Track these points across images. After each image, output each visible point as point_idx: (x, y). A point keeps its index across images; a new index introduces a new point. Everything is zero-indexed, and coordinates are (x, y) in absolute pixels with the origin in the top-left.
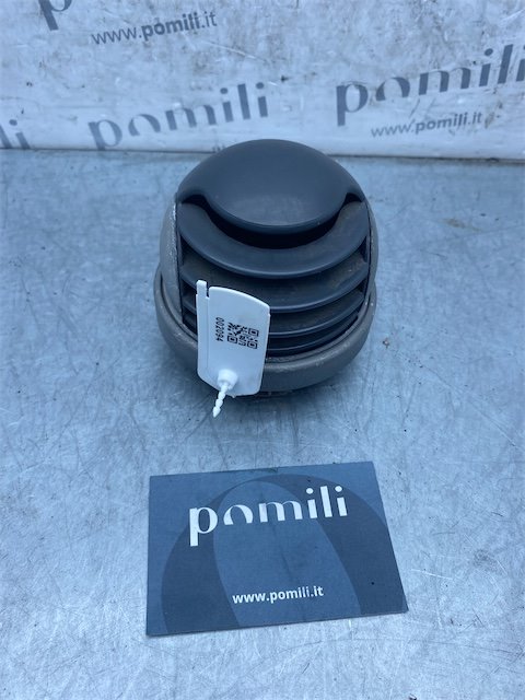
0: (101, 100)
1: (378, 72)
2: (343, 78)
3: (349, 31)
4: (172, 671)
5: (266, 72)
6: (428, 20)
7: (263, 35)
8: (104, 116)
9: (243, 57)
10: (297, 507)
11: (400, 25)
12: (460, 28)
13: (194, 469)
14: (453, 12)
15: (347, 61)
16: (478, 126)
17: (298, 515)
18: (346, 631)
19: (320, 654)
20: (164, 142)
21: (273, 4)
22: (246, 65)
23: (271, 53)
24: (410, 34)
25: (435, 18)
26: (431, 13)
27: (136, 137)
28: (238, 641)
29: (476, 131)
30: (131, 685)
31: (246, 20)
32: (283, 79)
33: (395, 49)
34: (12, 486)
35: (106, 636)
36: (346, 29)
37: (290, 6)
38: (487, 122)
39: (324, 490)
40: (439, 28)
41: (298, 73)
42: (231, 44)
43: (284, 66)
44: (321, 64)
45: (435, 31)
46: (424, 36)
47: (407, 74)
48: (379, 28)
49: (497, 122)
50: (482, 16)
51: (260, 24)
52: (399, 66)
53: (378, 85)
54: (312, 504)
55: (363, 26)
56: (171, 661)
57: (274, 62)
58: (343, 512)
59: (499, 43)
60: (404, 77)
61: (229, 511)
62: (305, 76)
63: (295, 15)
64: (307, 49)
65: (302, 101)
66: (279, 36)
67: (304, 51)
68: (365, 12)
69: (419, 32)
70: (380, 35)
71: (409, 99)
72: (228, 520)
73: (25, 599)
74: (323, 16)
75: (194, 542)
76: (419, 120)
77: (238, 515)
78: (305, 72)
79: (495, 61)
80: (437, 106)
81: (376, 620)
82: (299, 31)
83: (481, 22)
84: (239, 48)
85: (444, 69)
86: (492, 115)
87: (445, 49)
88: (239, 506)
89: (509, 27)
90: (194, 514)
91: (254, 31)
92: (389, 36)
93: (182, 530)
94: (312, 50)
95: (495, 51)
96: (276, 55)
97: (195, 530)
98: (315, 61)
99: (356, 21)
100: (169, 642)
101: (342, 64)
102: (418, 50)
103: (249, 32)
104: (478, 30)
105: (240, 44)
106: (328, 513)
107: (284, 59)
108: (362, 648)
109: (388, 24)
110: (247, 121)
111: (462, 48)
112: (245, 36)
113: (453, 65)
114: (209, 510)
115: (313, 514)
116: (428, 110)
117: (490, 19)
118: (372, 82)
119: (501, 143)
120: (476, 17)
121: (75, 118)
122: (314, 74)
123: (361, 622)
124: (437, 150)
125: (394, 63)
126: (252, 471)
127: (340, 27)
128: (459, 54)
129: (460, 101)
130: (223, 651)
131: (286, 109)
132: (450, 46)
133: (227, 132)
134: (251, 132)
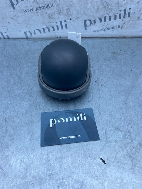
0: (27, 26)
1: (94, 17)
2: (85, 18)
3: (86, 7)
4: (46, 154)
5: (66, 18)
6: (105, 3)
7: (65, 9)
8: (27, 30)
9: (61, 14)
10: (75, 118)
11: (98, 5)
12: (113, 5)
13: (51, 111)
14: (111, 1)
15: (86, 14)
16: (120, 29)
17: (75, 120)
18: (86, 145)
19: (80, 149)
20: (43, 36)
21: (67, 1)
22: (61, 16)
23: (67, 13)
24: (101, 7)
25: (107, 3)
26: (106, 2)
27: (36, 35)
28: (61, 147)
29: (119, 30)
30: (37, 156)
31: (61, 5)
32: (71, 19)
33: (97, 11)
34: (9, 116)
35: (32, 147)
36: (85, 6)
37: (71, 2)
38: (122, 28)
39: (81, 115)
40: (108, 5)
41: (74, 18)
42: (57, 11)
43: (71, 16)
44: (80, 15)
45: (107, 6)
46: (104, 7)
47: (101, 17)
48: (93, 6)
49: (124, 28)
50: (118, 2)
51: (64, 6)
52: (99, 15)
53: (94, 20)
54: (78, 117)
55: (89, 5)
56: (46, 152)
57: (68, 15)
58: (85, 119)
59: (123, 8)
60: (100, 17)
61: (59, 120)
62: (76, 18)
63: (73, 3)
64: (76, 12)
65: (76, 25)
66: (69, 9)
67: (75, 12)
68: (90, 2)
69: (103, 6)
70: (94, 8)
71: (102, 23)
72: (59, 121)
73: (13, 139)
74: (79, 3)
75: (51, 126)
76: (105, 28)
77: (61, 120)
78: (76, 17)
79: (122, 12)
80: (109, 24)
81: (93, 142)
82: (74, 7)
83: (118, 3)
84: (59, 12)
85: (110, 15)
86: (123, 26)
87: (110, 10)
89: (125, 4)
90: (51, 120)
91: (63, 8)
92: (96, 8)
93: (48, 124)
94: (77, 12)
95: (122, 10)
96: (68, 13)
97: (51, 124)
98: (78, 14)
99: (88, 4)
100: (46, 148)
101: (85, 15)
102: (103, 11)
103: (61, 8)
104: (117, 5)
105: (60, 11)
106: (82, 119)
107: (70, 14)
109: (95, 5)
110: (62, 30)
111: (114, 10)
112: (61, 9)
113: (112, 14)
114: (55, 119)
115: (78, 120)
116: (107, 26)
117: (120, 2)
118: (92, 19)
119: (125, 33)
120: (117, 2)
121: (21, 31)
122: (78, 18)
123: (89, 142)
124: (109, 35)
125: (98, 14)
126: (64, 111)
127: (84, 6)
128: (113, 11)
129: (115, 23)
130: (58, 149)
131: (72, 26)
132: (111, 10)
133: (58, 33)
134: (64, 33)
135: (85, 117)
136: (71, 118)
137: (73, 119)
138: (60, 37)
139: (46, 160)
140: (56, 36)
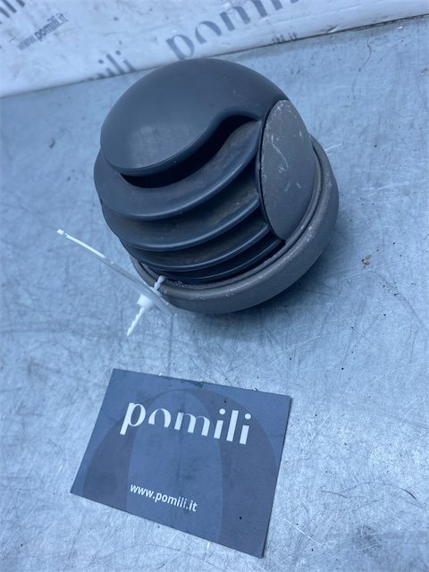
0: (167, 18)
4: (78, 525)
8: (174, 31)
10: (207, 423)
13: (146, 369)
17: (205, 432)
18: (202, 551)
19: (175, 560)
20: (229, 44)
27: (205, 45)
28: (124, 522)
30: (55, 523)
39: (235, 414)
54: (220, 424)
56: (80, 518)
58: (243, 440)
61: (155, 412)
72: (152, 421)
75: (123, 432)
77: (160, 417)
81: (231, 553)
88: (164, 410)
90: (132, 407)
93: (118, 419)
97: (127, 421)
100: (84, 503)
106: (230, 438)
114: (142, 407)
115: (217, 435)
121: (155, 39)
123: (219, 549)
126: (183, 381)
130: (112, 524)
133: (279, 20)
134: (304, 15)
135: (245, 429)
136: (193, 420)
137: (199, 425)
139: (71, 546)
140: (278, 35)
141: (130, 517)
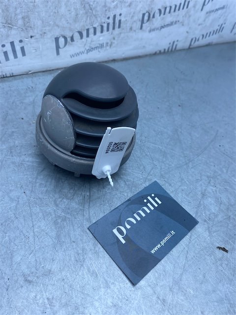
1: (71, 30)
2: (57, 34)
3: (58, 12)
4: (152, 291)
5: (23, 34)
6: (87, 6)
7: (20, 17)
9: (12, 28)
10: (146, 209)
11: (77, 9)
12: (98, 9)
14: (95, 2)
15: (58, 26)
16: (108, 48)
17: (148, 211)
18: (188, 240)
21: (23, 1)
22: (13, 32)
23: (25, 25)
24: (81, 12)
25: (89, 5)
26: (88, 3)
28: (163, 266)
29: (107, 50)
30: (143, 307)
31: (11, 10)
32: (31, 37)
33: (76, 19)
35: (120, 297)
36: (56, 11)
37: (31, 2)
38: (110, 46)
39: (149, 198)
40: (91, 9)
41: (37, 33)
42: (5, 22)
43: (31, 31)
44: (47, 28)
45: (90, 10)
46: (86, 13)
47: (81, 29)
48: (69, 11)
49: (114, 45)
50: (105, 3)
51: (18, 11)
52: (78, 26)
53: (71, 36)
54: (149, 204)
55: (63, 10)
56: (149, 288)
57: (26, 29)
58: (160, 202)
59: (111, 14)
60: (80, 31)
61: (126, 223)
62: (41, 34)
63: (34, 6)
64: (41, 22)
65: (41, 47)
66: (28, 17)
67: (39, 23)
68: (63, 3)
69: (84, 11)
70: (70, 13)
71: (83, 40)
72: (128, 227)
74: (46, 6)
75: (124, 242)
76: (87, 48)
78: (41, 33)
79: (111, 21)
80: (93, 41)
82: (37, 13)
83: (105, 6)
84: (9, 24)
85: (94, 26)
86: (112, 43)
87: (94, 18)
88: (128, 219)
89: (114, 8)
90: (115, 231)
91: (16, 15)
92: (73, 13)
93: (116, 240)
94: (43, 22)
96: (27, 26)
97: (120, 237)
98: (45, 27)
99: (60, 7)
100: (142, 283)
101: (56, 28)
102: (84, 19)
103: (13, 15)
104: (104, 9)
105: (9, 22)
106: (156, 205)
107: (31, 27)
108: (196, 242)
109: (72, 8)
110: (16, 59)
111: (100, 17)
112: (11, 18)
113: (97, 24)
114: (119, 227)
115: (152, 208)
116: (90, 44)
117: (108, 5)
118: (68, 34)
119: (115, 53)
120: (103, 4)
122: (45, 33)
124: (94, 59)
125: (76, 25)
127: (54, 11)
128: (99, 19)
129: (101, 38)
130: (161, 272)
131: (34, 51)
132: (96, 16)
133: (7, 66)
134: (19, 65)
135: (156, 199)
136: (140, 212)
138: (12, 74)
139: (159, 302)
140: (4, 74)
141: (162, 261)
